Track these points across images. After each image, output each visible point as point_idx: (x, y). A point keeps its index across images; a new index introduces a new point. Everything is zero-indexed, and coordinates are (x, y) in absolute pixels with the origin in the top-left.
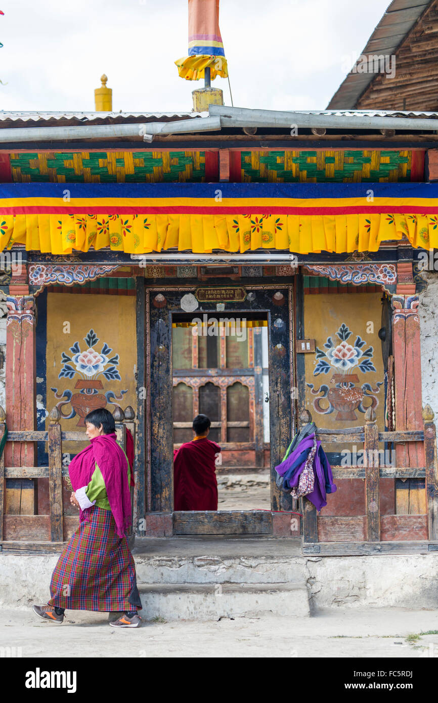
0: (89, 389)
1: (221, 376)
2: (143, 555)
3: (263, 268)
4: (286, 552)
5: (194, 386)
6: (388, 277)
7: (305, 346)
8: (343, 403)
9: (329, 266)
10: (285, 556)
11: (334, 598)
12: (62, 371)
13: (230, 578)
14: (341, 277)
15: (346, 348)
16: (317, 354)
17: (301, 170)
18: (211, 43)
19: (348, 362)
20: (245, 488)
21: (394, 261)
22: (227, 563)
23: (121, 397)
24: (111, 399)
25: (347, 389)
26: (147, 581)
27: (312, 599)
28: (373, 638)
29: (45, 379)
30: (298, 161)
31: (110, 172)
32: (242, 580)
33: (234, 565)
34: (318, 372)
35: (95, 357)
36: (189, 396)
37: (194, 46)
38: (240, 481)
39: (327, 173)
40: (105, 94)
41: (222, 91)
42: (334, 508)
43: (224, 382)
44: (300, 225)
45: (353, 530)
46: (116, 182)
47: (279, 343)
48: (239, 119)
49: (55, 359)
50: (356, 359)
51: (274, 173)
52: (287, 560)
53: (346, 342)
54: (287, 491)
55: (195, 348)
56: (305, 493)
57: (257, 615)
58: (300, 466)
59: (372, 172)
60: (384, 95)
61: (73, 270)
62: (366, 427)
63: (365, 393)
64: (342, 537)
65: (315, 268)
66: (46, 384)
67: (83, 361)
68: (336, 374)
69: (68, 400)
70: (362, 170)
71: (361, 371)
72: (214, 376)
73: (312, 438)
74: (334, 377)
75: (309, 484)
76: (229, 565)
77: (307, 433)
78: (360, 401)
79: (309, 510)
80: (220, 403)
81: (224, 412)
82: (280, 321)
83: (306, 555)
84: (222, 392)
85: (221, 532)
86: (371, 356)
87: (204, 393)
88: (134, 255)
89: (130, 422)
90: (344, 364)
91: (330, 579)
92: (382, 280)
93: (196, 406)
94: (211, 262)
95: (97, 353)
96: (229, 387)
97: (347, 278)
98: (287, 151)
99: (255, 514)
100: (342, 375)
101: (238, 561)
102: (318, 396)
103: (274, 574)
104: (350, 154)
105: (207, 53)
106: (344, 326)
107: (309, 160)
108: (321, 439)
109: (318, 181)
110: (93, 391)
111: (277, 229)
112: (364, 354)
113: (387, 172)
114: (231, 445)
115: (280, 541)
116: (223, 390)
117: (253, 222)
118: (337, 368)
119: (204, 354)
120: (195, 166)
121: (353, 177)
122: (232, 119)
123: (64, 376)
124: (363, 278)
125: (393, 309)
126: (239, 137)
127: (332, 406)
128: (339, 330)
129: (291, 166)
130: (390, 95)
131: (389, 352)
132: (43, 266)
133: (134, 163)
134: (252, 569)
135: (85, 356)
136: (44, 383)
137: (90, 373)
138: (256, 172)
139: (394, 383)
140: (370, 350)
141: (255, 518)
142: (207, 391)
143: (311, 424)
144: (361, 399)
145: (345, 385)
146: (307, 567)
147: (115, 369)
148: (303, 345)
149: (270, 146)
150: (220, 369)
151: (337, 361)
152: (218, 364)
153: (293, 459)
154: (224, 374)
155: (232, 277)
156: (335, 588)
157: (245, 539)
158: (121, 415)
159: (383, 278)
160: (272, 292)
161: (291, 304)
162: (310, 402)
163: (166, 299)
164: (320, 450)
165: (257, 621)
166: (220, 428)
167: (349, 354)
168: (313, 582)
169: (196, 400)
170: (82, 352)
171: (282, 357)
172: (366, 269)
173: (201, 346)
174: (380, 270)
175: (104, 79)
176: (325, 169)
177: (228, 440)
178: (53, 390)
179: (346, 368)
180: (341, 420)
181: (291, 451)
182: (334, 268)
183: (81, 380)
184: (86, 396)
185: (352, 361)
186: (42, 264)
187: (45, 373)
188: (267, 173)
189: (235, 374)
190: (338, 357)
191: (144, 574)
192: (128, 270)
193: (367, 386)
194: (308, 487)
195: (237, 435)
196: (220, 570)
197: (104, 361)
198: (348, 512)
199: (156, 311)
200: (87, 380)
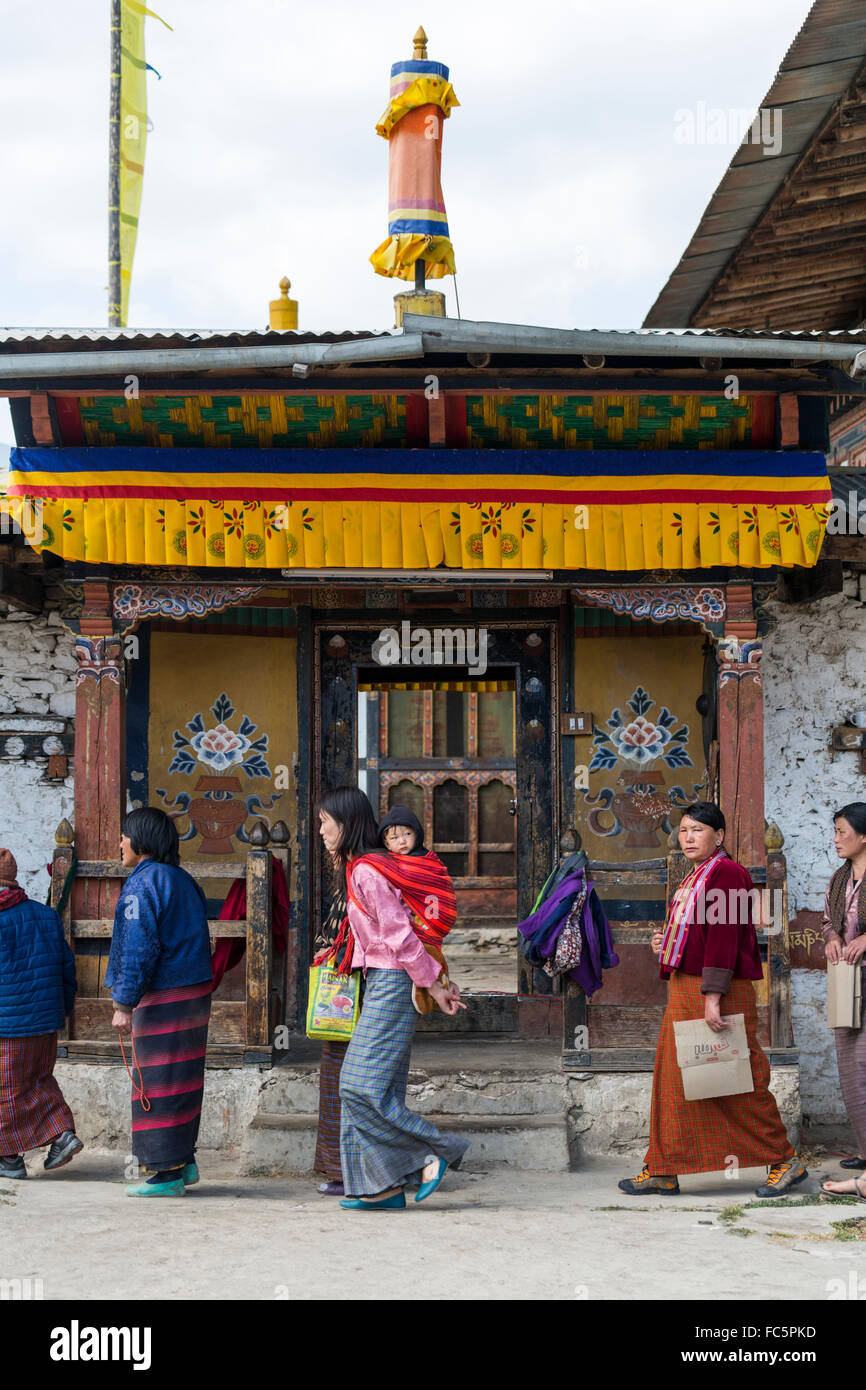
0: (219, 791)
1: (469, 769)
2: (300, 1065)
3: (508, 594)
4: (536, 1063)
5: (425, 786)
6: (711, 609)
7: (575, 724)
8: (637, 819)
9: (614, 591)
10: (533, 1071)
11: (612, 1140)
12: (174, 762)
13: (442, 1106)
14: (633, 609)
15: (643, 728)
16: (596, 738)
17: (567, 429)
18: (425, 214)
19: (647, 751)
20: (506, 949)
21: (721, 583)
22: (437, 1081)
23: (270, 805)
24: (255, 808)
25: (644, 795)
26: (303, 1108)
27: (574, 1143)
28: (666, 1212)
29: (146, 775)
30: (563, 413)
31: (247, 430)
32: (461, 1109)
33: (449, 1085)
34: (596, 767)
35: (229, 739)
36: (417, 801)
37: (397, 218)
38: (498, 938)
39: (611, 433)
40: (287, 310)
41: (444, 296)
42: (621, 991)
43: (473, 778)
44: (565, 521)
45: (645, 1029)
46: (257, 446)
47: (533, 719)
48: (454, 338)
49: (164, 741)
50: (661, 746)
51: (522, 434)
52: (537, 1077)
53: (645, 717)
54: (537, 963)
55: (428, 723)
56: (565, 967)
57: (482, 1168)
58: (558, 923)
59: (687, 433)
60: (732, 310)
61: (187, 594)
62: (670, 858)
63: (675, 802)
64: (628, 1041)
65: (589, 593)
66: (147, 782)
67: (209, 745)
68: (626, 771)
69: (184, 809)
70: (669, 429)
71: (668, 766)
72: (458, 770)
73: (579, 877)
74: (623, 776)
75: (572, 953)
76: (440, 1085)
77: (572, 868)
78: (665, 815)
79: (575, 996)
80: (468, 812)
81: (473, 828)
82: (535, 681)
83: (568, 1069)
84: (470, 795)
85: (435, 1027)
86: (686, 741)
87: (443, 796)
88: (287, 569)
89: (282, 847)
90: (640, 754)
91: (607, 1109)
92: (700, 614)
93: (429, 817)
94: (415, 582)
95: (232, 733)
96: (482, 788)
97: (643, 611)
98: (543, 395)
99: (490, 999)
100: (636, 772)
101: (454, 1078)
102: (597, 805)
103: (515, 1099)
104: (649, 401)
105: (419, 231)
106: (640, 691)
107: (580, 411)
108: (595, 878)
109: (595, 447)
110: (225, 795)
111: (525, 530)
112: (673, 738)
113: (711, 432)
114: (485, 880)
115: (531, 1045)
116: (473, 793)
117: (484, 515)
118: (629, 761)
119: (443, 734)
120: (389, 420)
121: (654, 440)
122: (443, 338)
123: (177, 769)
124: (670, 610)
125: (719, 662)
126: (462, 371)
127: (619, 823)
128: (632, 697)
129: (550, 421)
130: (743, 310)
131: (712, 734)
132: (137, 587)
133: (287, 415)
134: (479, 1091)
135: (213, 737)
136: (145, 781)
137: (220, 765)
138: (491, 430)
139: (719, 787)
140: (684, 731)
141: (490, 1006)
142: (447, 794)
143: (579, 853)
144: (668, 813)
145: (641, 788)
146: (568, 1089)
147: (262, 760)
148: (572, 722)
149: (513, 386)
150: (467, 758)
151: (628, 749)
152: (465, 751)
153: (547, 912)
154: (473, 767)
155: (455, 608)
156: (615, 1124)
157: (474, 1041)
158: (263, 834)
159: (703, 610)
160: (523, 634)
161: (553, 654)
162: (583, 817)
163: (347, 642)
164: (592, 897)
165: (483, 1178)
166: (468, 853)
167: (648, 737)
168: (578, 1113)
169: (429, 808)
170: (206, 731)
171: (538, 741)
172: (674, 595)
173: (437, 721)
174: (697, 597)
175: (285, 285)
176: (607, 427)
177: (480, 872)
178: (158, 792)
179: (643, 761)
180: (635, 846)
181: (545, 898)
182: (622, 594)
183: (207, 777)
184: (213, 803)
185: (653, 749)
186: (134, 584)
187: (146, 764)
188: (510, 433)
189: (492, 767)
190: (631, 741)
191: (300, 1097)
192: (284, 594)
193: (678, 791)
194: (570, 958)
195: (493, 865)
196: (426, 1093)
197: (243, 746)
198: (643, 998)
199: (331, 664)
200: (217, 778)
